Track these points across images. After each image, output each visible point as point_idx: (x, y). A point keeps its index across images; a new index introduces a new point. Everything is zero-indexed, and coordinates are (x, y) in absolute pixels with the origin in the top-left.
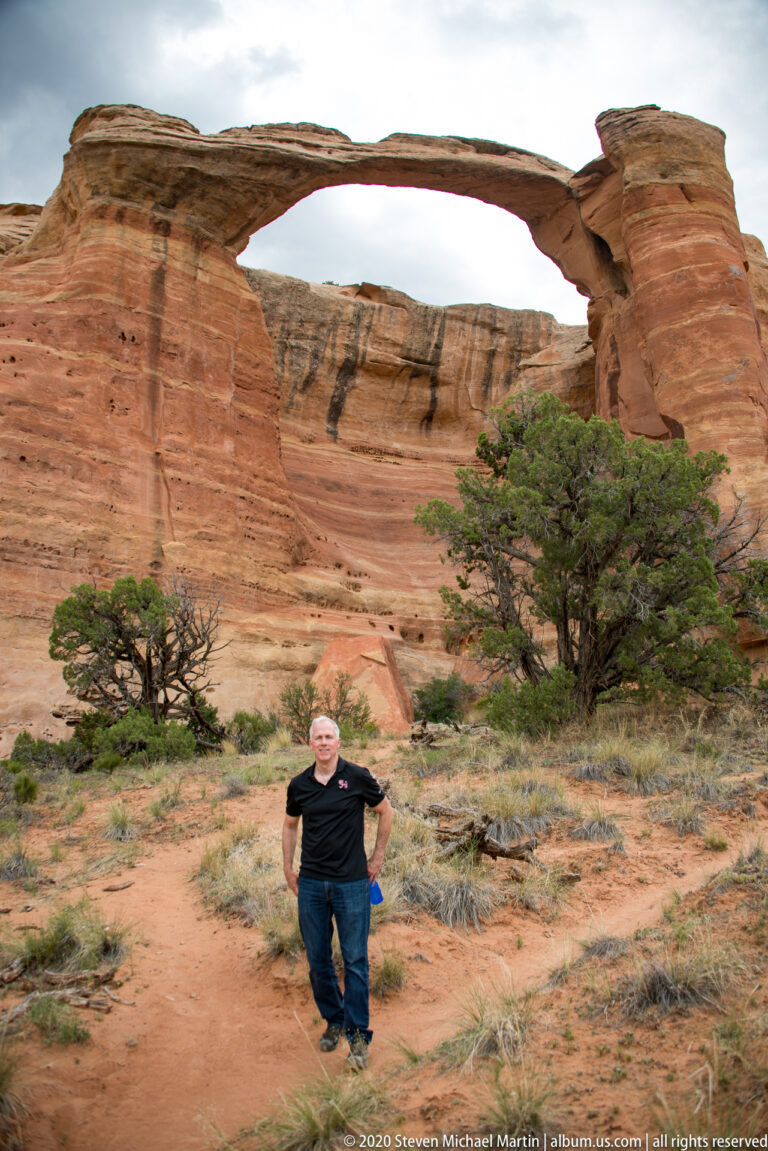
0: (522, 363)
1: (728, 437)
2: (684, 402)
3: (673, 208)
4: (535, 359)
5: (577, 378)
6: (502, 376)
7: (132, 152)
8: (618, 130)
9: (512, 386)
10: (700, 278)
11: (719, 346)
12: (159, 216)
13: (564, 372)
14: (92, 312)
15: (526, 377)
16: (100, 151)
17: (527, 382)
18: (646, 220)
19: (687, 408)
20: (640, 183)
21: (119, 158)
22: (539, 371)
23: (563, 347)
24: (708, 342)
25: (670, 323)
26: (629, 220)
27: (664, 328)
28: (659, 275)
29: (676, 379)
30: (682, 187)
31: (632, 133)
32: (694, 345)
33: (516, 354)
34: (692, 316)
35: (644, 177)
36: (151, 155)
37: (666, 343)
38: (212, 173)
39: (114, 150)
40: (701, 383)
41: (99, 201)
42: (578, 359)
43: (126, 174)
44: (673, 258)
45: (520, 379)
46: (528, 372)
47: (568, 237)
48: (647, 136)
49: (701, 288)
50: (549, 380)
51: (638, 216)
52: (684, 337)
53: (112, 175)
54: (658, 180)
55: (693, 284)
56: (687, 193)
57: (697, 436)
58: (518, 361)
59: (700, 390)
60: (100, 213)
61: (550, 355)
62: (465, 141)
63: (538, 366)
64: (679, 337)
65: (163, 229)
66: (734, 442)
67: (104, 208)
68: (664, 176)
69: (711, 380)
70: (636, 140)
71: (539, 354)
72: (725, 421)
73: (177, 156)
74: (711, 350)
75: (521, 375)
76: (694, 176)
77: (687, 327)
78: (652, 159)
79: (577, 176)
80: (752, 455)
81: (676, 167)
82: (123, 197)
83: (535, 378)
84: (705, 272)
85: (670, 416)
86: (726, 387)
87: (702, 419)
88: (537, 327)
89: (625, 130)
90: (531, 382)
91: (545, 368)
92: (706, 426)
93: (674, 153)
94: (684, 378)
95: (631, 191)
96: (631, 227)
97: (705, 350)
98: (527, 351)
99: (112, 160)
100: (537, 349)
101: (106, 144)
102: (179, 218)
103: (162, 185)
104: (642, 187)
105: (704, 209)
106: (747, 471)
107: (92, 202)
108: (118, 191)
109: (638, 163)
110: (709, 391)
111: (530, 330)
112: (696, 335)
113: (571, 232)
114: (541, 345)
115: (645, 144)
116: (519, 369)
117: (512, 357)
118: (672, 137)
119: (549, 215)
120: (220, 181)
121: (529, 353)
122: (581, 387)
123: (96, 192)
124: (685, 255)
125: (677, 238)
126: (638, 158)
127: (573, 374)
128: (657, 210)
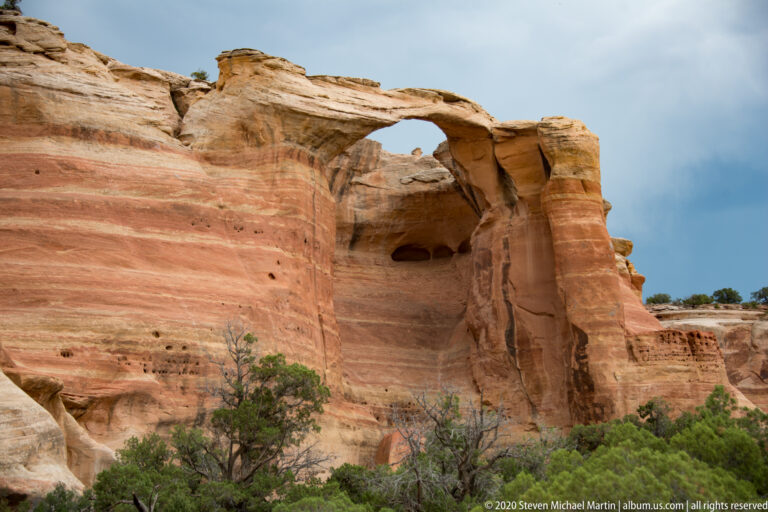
0: (354, 180)
1: (611, 346)
2: (588, 321)
3: (579, 196)
4: (365, 178)
5: (400, 203)
6: (339, 189)
7: (317, 120)
8: (555, 141)
9: (344, 196)
10: (596, 249)
11: (606, 293)
12: (311, 153)
13: (391, 197)
14: (297, 227)
15: (357, 193)
16: (299, 117)
17: (359, 197)
18: (564, 200)
19: (590, 326)
20: (563, 177)
21: (309, 124)
22: (369, 191)
23: (390, 174)
24: (600, 289)
25: (579, 272)
26: (553, 197)
27: (576, 275)
28: (573, 240)
29: (583, 307)
30: (582, 181)
31: (563, 146)
32: (593, 290)
33: (351, 172)
34: (592, 271)
35: (565, 174)
36: (325, 122)
37: (576, 284)
38: (345, 131)
39: (308, 119)
40: (599, 313)
41: (290, 145)
42: (404, 190)
43: (309, 132)
44: (579, 231)
45: (352, 193)
46: (358, 187)
47: (479, 159)
48: (571, 150)
49: (596, 256)
50: (377, 200)
51: (559, 196)
52: (587, 283)
53: (301, 131)
54: (572, 176)
55: (592, 252)
56: (585, 186)
57: (596, 343)
58: (351, 178)
59: (598, 318)
60: (289, 154)
61: (378, 179)
62: (440, 94)
63: (368, 186)
64: (584, 282)
65: (311, 161)
66: (614, 349)
67: (292, 150)
68: (574, 174)
69: (602, 313)
70: (565, 150)
71: (369, 175)
72: (610, 337)
73: (335, 123)
74: (603, 295)
75: (353, 189)
76: (588, 175)
77: (589, 278)
78: (571, 163)
79: (498, 129)
80: (623, 357)
81: (581, 170)
82: (302, 144)
83: (365, 195)
84: (598, 245)
85: (579, 326)
86: (611, 319)
87: (598, 334)
88: (371, 153)
89: (559, 142)
90: (363, 198)
91: (376, 190)
92: (601, 338)
93: (582, 163)
94: (588, 308)
95: (558, 180)
96: (554, 200)
97: (599, 294)
98: (360, 171)
99: (304, 123)
100: (367, 171)
101: (307, 115)
102: (318, 154)
103: (320, 137)
104: (563, 180)
105: (593, 198)
106: (621, 366)
107: (284, 144)
108: (301, 141)
109: (565, 165)
110: (602, 319)
111: (365, 155)
112: (594, 284)
113: (482, 158)
114: (371, 167)
115: (569, 154)
116: (351, 184)
117: (348, 174)
118: (583, 151)
119: (468, 140)
120: (345, 135)
121: (361, 173)
122: (401, 210)
123: (288, 139)
124: (587, 231)
125: (581, 217)
126: (564, 161)
127: (398, 200)
128: (570, 195)
